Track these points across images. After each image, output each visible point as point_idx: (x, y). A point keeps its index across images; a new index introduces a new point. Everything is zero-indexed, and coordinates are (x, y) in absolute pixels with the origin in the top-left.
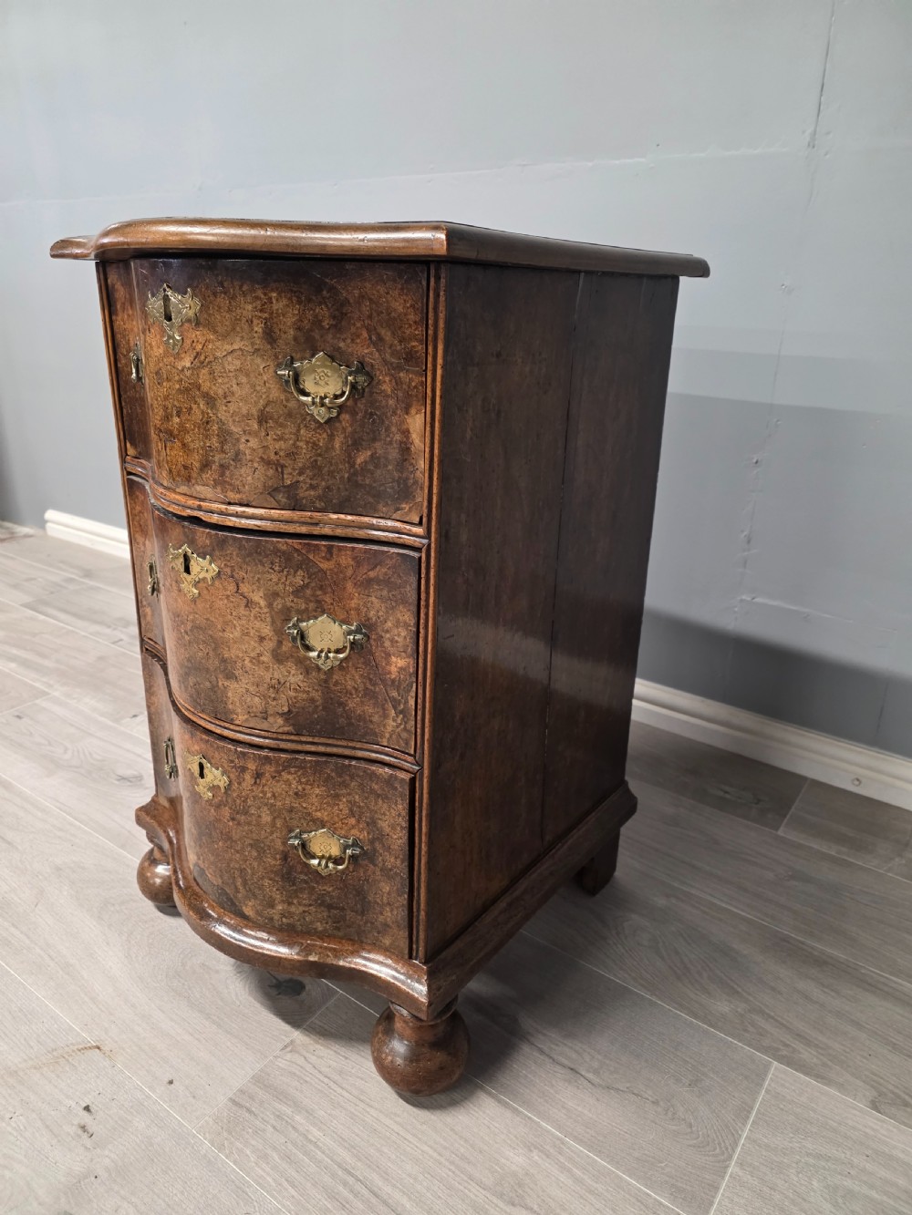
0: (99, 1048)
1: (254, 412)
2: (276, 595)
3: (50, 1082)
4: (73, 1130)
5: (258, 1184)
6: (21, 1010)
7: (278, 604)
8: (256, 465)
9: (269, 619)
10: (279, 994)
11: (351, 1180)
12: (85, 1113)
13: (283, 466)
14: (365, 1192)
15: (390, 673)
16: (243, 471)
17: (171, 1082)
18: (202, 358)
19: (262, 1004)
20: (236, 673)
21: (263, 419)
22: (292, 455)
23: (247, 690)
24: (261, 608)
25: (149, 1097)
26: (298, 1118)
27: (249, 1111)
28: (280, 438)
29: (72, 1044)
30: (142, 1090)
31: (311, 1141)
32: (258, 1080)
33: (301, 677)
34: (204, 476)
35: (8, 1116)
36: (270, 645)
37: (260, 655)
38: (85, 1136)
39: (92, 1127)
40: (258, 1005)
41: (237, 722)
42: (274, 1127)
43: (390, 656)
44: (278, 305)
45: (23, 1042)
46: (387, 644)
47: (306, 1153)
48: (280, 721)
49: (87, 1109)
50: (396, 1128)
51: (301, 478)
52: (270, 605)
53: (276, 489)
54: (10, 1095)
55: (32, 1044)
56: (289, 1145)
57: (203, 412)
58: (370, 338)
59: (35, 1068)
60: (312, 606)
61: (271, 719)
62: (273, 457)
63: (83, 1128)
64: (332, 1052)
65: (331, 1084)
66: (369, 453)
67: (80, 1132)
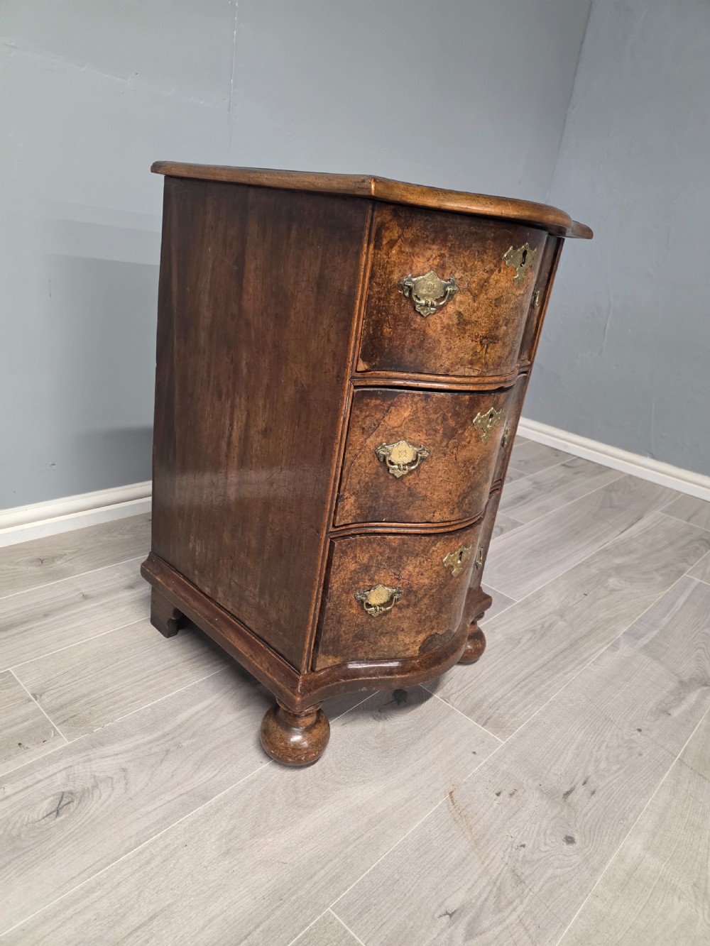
0: (451, 793)
3: (481, 818)
4: (513, 801)
5: (529, 718)
6: (417, 849)
10: (405, 701)
11: (519, 686)
12: (501, 796)
14: (524, 683)
17: (474, 753)
19: (413, 709)
25: (486, 763)
26: (490, 700)
27: (489, 719)
29: (448, 809)
30: (482, 767)
31: (502, 697)
32: (469, 713)
35: (510, 839)
38: (516, 793)
39: (511, 789)
40: (414, 711)
42: (497, 710)
45: (448, 842)
47: (509, 699)
49: (498, 794)
50: (490, 667)
54: (494, 841)
55: (450, 835)
56: (506, 705)
59: (471, 829)
63: (511, 795)
64: (448, 683)
65: (469, 685)
67: (514, 796)
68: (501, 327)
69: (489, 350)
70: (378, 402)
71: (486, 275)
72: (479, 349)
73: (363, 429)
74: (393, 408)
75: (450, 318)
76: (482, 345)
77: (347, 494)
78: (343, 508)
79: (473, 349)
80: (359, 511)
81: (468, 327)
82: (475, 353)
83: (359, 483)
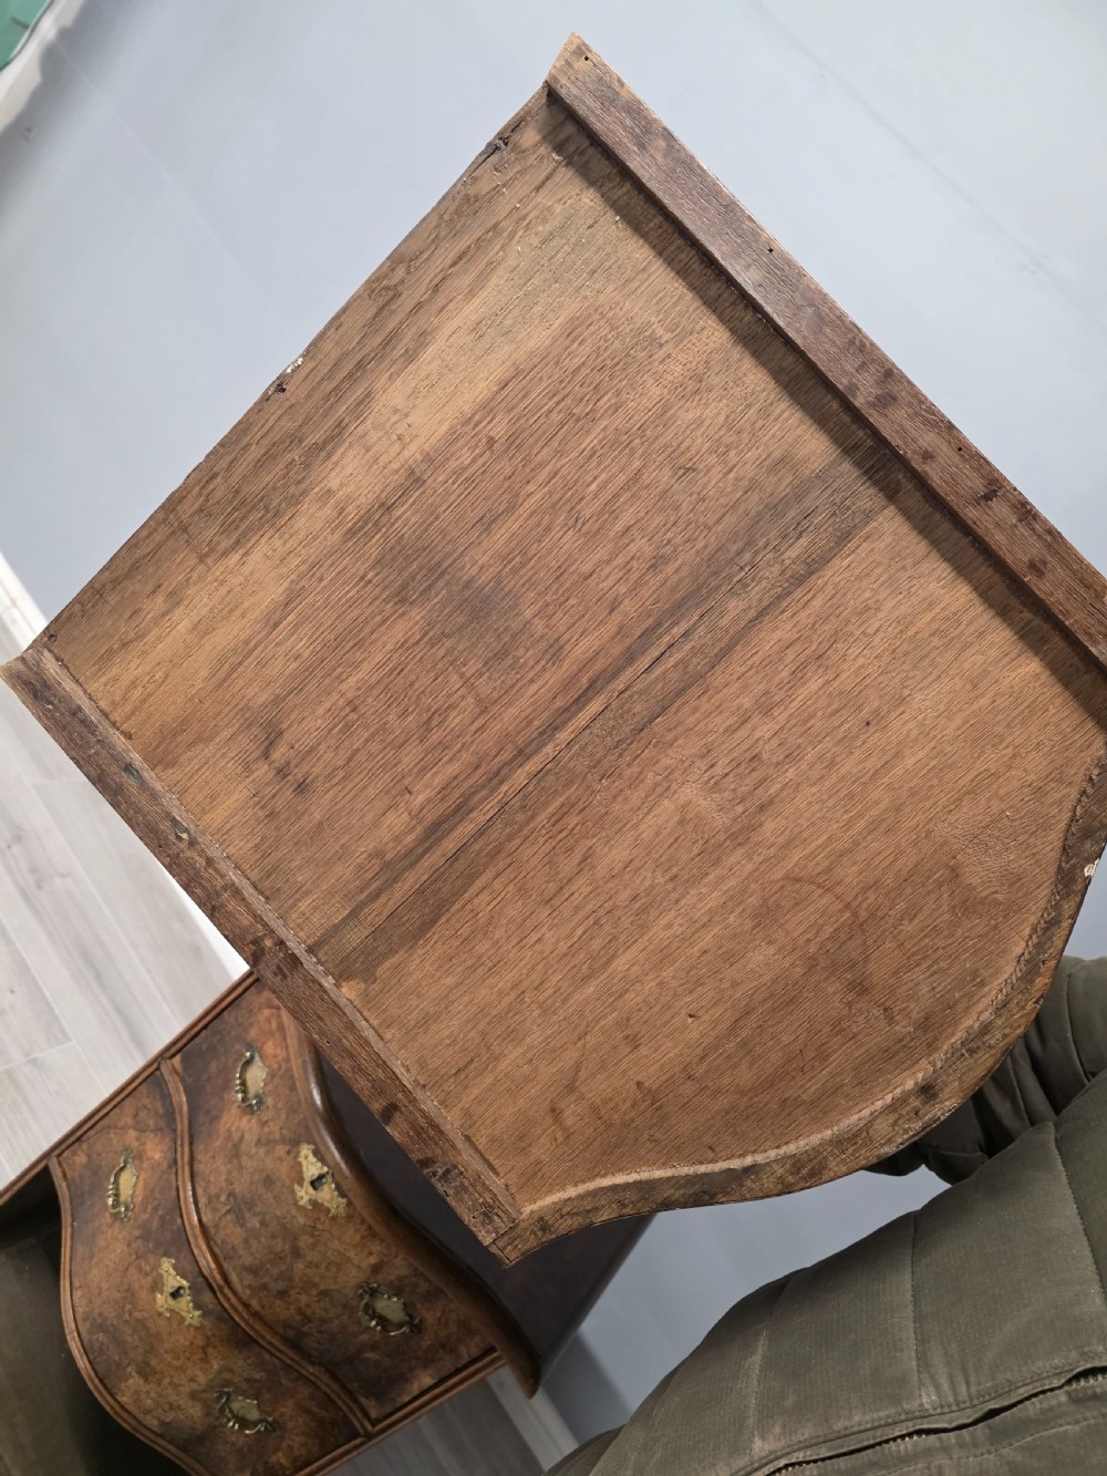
1: (322, 1287)
2: (231, 1371)
7: (227, 1376)
8: (292, 1307)
9: (211, 1377)
13: (310, 1321)
15: (270, 1457)
16: (278, 1302)
18: (317, 1233)
20: (150, 1378)
21: (325, 1293)
22: (323, 1321)
23: (148, 1392)
24: (212, 1367)
28: (326, 1310)
33: (199, 1414)
34: (244, 1273)
36: (194, 1386)
37: (180, 1385)
41: (119, 1399)
43: (279, 1450)
44: (398, 1261)
46: (284, 1445)
48: (155, 1422)
51: (316, 1334)
52: (220, 1372)
53: (291, 1327)
57: (283, 1251)
58: (440, 1319)
60: (253, 1392)
61: (148, 1417)
62: (309, 1312)
66: (377, 1357)
68: (255, 1215)
69: (229, 1217)
70: (161, 1111)
71: (277, 1136)
72: (223, 1199)
73: (137, 1114)
74: (159, 1133)
75: (238, 1129)
76: (228, 1199)
77: (85, 1146)
78: (74, 1153)
79: (221, 1189)
80: (78, 1180)
81: (235, 1161)
82: (218, 1196)
83: (99, 1155)
